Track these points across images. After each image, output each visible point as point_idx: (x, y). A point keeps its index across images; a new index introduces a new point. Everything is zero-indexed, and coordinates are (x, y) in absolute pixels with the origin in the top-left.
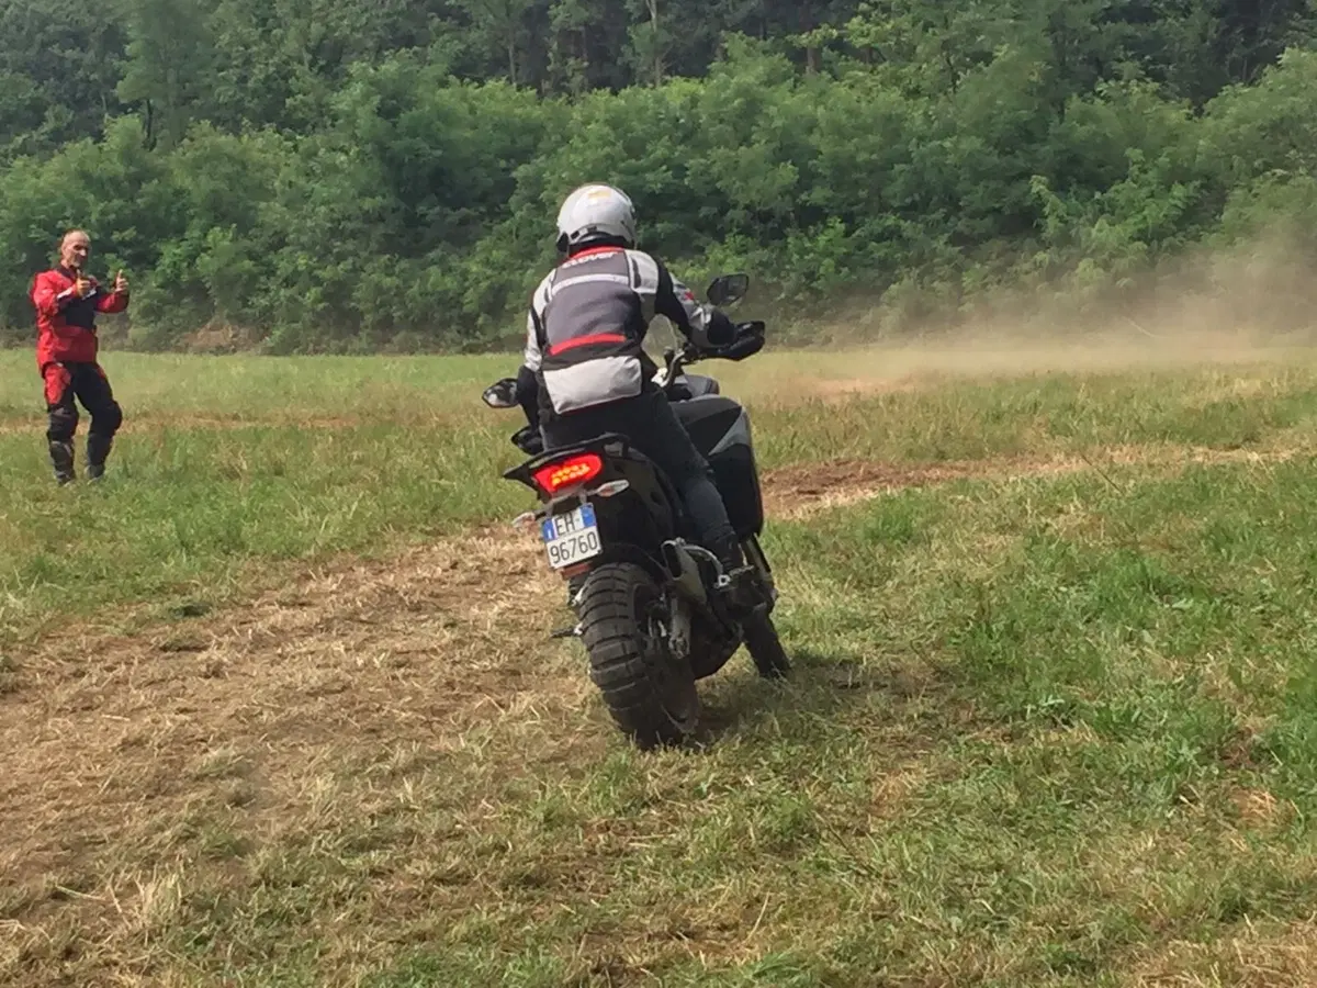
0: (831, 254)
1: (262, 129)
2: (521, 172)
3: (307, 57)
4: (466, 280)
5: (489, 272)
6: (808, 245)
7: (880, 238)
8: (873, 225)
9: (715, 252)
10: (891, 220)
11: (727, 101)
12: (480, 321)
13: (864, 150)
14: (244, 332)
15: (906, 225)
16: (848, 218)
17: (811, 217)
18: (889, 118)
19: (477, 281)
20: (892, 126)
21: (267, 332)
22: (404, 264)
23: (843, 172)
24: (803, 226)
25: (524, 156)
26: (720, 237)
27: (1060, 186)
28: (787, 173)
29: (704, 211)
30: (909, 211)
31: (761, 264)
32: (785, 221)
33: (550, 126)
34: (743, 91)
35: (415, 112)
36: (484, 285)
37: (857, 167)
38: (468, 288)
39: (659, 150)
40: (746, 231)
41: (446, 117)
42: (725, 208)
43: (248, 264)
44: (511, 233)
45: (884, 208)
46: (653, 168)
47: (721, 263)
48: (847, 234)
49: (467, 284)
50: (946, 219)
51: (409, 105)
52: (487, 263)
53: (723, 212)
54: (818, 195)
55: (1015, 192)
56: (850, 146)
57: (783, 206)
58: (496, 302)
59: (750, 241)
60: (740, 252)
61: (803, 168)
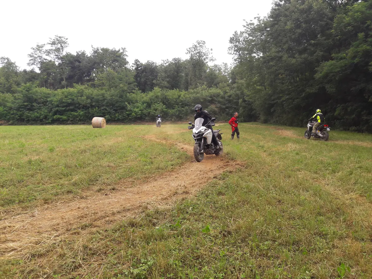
0: (96, 112)
1: (8, 93)
3: (14, 83)
5: (45, 113)
6: (93, 111)
7: (103, 110)
8: (103, 108)
9: (79, 111)
10: (105, 107)
11: (79, 91)
12: (43, 120)
13: (100, 98)
14: (5, 122)
16: (98, 107)
17: (92, 107)
18: (103, 94)
20: (103, 95)
21: (9, 121)
22: (31, 112)
23: (97, 101)
24: (92, 108)
25: (48, 97)
26: (79, 109)
27: (129, 103)
28: (89, 101)
29: (77, 105)
30: (107, 106)
32: (89, 107)
33: (52, 93)
34: (82, 89)
35: (32, 91)
36: (44, 115)
37: (99, 100)
38: (41, 116)
39: (70, 97)
40: (83, 108)
41: (37, 92)
43: (5, 112)
44: (47, 108)
45: (103, 106)
47: (80, 112)
48: (98, 109)
50: (112, 107)
51: (31, 90)
53: (79, 105)
54: (94, 104)
55: (123, 104)
56: (98, 97)
57: (88, 105)
58: (46, 117)
59: (84, 110)
60: (82, 111)
61: (91, 100)
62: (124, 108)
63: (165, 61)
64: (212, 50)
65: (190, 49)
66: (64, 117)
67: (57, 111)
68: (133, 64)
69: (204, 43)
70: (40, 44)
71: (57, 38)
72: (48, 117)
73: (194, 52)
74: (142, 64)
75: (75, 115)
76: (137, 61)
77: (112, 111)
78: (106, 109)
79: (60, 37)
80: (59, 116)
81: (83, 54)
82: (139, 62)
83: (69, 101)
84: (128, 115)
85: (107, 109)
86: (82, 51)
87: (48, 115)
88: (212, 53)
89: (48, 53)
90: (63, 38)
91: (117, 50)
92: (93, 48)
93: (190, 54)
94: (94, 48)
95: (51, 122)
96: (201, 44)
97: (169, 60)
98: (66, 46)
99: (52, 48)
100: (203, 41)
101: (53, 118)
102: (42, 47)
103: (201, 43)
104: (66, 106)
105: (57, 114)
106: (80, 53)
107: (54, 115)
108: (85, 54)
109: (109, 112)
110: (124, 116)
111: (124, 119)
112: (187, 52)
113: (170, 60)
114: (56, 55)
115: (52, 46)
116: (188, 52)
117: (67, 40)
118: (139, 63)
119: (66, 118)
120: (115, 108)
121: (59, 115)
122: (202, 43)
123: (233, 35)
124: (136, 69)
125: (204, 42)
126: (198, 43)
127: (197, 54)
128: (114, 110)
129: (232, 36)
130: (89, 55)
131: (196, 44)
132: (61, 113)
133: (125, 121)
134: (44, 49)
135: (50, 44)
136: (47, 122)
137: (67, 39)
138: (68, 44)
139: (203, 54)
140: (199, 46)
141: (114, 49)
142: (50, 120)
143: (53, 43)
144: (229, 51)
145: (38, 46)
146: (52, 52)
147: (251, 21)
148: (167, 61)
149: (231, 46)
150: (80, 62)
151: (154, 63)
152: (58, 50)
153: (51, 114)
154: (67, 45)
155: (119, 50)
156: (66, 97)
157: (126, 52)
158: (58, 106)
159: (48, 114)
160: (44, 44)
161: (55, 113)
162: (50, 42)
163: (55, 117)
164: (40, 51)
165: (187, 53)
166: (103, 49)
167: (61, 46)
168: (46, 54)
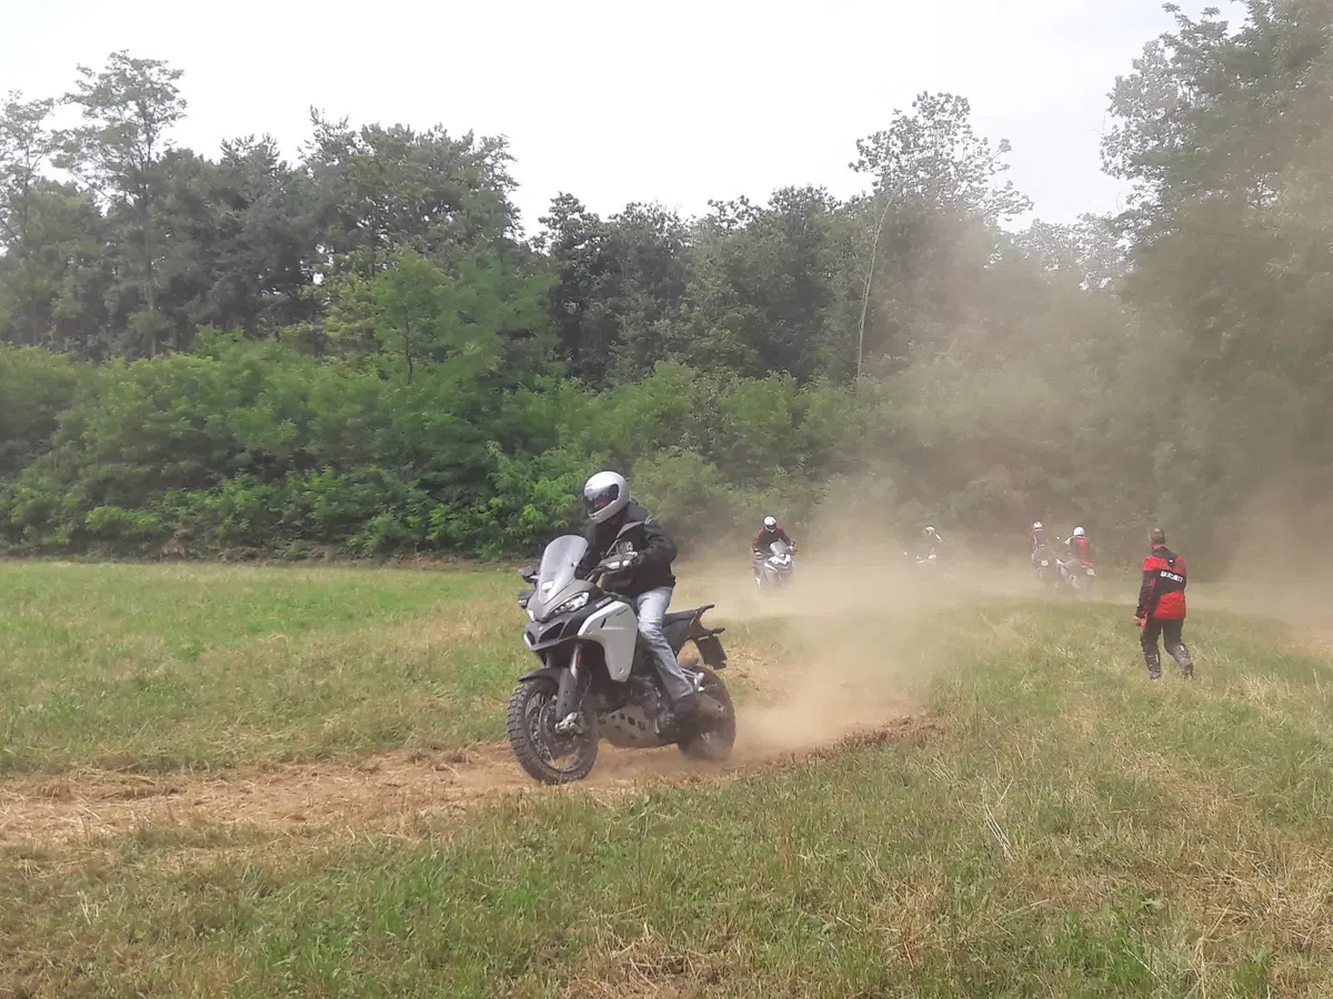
0: (323, 492)
2: (63, 417)
4: (13, 497)
5: (35, 493)
6: (306, 485)
7: (362, 481)
8: (359, 472)
9: (228, 485)
10: (373, 468)
11: (237, 372)
12: (26, 531)
13: (350, 413)
15: (383, 472)
16: (338, 467)
17: (304, 462)
18: (368, 393)
19: (23, 500)
20: (369, 398)
23: (334, 433)
24: (301, 468)
25: (61, 404)
26: (230, 474)
27: (508, 449)
28: (287, 429)
29: (216, 454)
30: (382, 462)
31: (265, 496)
32: (285, 466)
33: (79, 381)
34: (250, 365)
36: (30, 502)
37: (345, 427)
38: (14, 506)
39: (182, 405)
40: (251, 469)
42: (233, 452)
44: (53, 462)
45: (364, 459)
46: (176, 420)
47: (234, 494)
48: (335, 478)
49: (14, 501)
50: (414, 469)
52: (32, 485)
53: (232, 454)
54: (312, 448)
55: (476, 450)
56: (341, 412)
57: (282, 455)
58: (40, 517)
59: (255, 478)
60: (248, 486)
61: (302, 426)
62: (478, 476)
63: (728, 208)
64: (1005, 146)
65: (876, 139)
66: (145, 519)
67: (108, 480)
68: (542, 220)
69: (960, 108)
70: (23, 102)
71: (124, 66)
72: (53, 516)
73: (903, 158)
74: (593, 220)
75: (202, 509)
76: (566, 203)
77: (411, 490)
78: (378, 479)
79: (137, 65)
80: (115, 511)
81: (263, 157)
82: (580, 210)
83: (180, 428)
84: (502, 514)
85: (387, 476)
86: (258, 140)
87: (59, 505)
88: (1006, 167)
89: (69, 149)
90: (155, 70)
91: (456, 136)
92: (318, 127)
93: (878, 170)
94: (327, 127)
95: (67, 541)
96: (946, 117)
97: (751, 204)
98: (169, 112)
99: (90, 123)
100: (953, 100)
101: (82, 523)
102: (39, 116)
103: (943, 111)
104: (158, 456)
105: (107, 498)
106: (242, 154)
107: (86, 507)
108: (272, 161)
109: (394, 499)
110: (478, 523)
111: (476, 536)
112: (856, 157)
113: (762, 200)
114: (109, 165)
115: (88, 114)
116: (864, 158)
117: (174, 82)
118: (577, 216)
119: (153, 520)
120: (430, 475)
121: (116, 503)
122: (948, 106)
123: (1136, 64)
124: (563, 249)
125: (964, 102)
126: (924, 109)
127: (921, 174)
128: (423, 485)
129: (1127, 72)
130: (295, 164)
131: (911, 113)
132: (132, 494)
133: (483, 552)
134: (48, 125)
135: (79, 99)
136: (46, 540)
137: (176, 75)
138: (183, 103)
139: (952, 169)
140: (930, 123)
141: (438, 135)
142: (62, 536)
143: (100, 98)
144: (1108, 158)
145: (12, 108)
146: (90, 146)
147: (1211, 11)
148: (743, 208)
149: (1122, 128)
150: (240, 204)
151: (662, 217)
152: (121, 136)
153: (70, 499)
154: (178, 109)
155: (469, 140)
156: (163, 404)
157: (506, 162)
158: (113, 455)
159: (57, 498)
160: (49, 102)
161: (96, 496)
162: (78, 91)
163: (91, 516)
164: (23, 138)
165: (862, 163)
166: (373, 135)
167: (143, 113)
168: (53, 155)
